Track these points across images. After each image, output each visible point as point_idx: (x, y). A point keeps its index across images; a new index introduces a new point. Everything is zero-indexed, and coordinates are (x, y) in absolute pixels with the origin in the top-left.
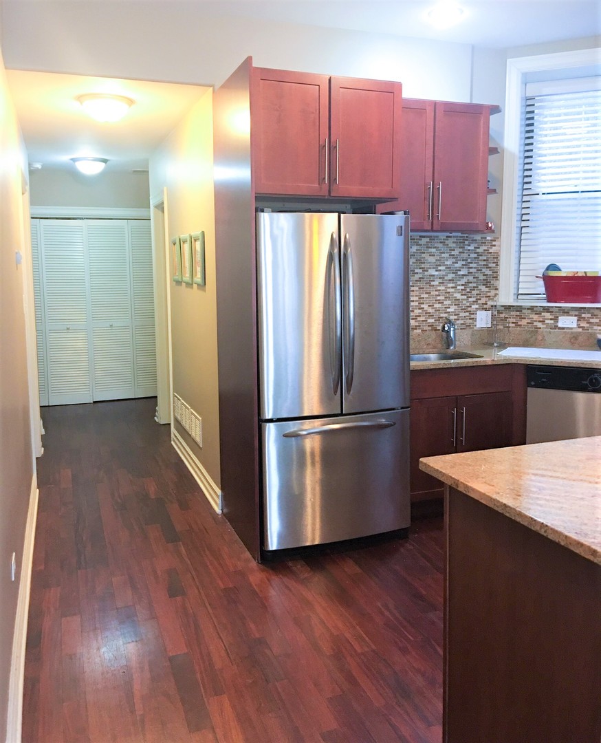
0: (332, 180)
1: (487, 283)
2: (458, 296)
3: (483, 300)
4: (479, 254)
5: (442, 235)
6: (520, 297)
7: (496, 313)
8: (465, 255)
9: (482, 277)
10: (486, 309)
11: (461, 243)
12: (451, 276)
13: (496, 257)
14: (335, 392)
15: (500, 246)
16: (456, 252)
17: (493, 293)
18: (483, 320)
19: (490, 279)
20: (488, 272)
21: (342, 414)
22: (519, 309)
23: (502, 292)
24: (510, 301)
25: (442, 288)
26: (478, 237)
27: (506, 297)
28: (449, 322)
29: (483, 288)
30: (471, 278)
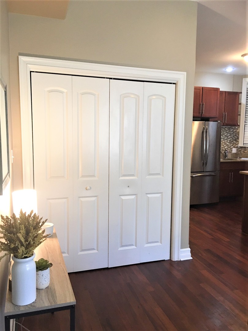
0: (202, 113)
1: (236, 140)
2: (228, 144)
3: (234, 145)
4: (234, 132)
5: (224, 127)
6: (244, 145)
7: (238, 149)
8: (230, 132)
9: (234, 139)
10: (235, 148)
11: (229, 129)
12: (226, 138)
13: (239, 133)
14: (203, 166)
15: (239, 130)
16: (228, 131)
17: (237, 143)
18: (234, 151)
19: (237, 139)
20: (236, 137)
21: (204, 172)
22: (245, 147)
23: (240, 143)
24: (242, 146)
25: (223, 141)
26: (233, 127)
27: (241, 145)
28: (226, 150)
29: (235, 142)
30: (231, 139)
